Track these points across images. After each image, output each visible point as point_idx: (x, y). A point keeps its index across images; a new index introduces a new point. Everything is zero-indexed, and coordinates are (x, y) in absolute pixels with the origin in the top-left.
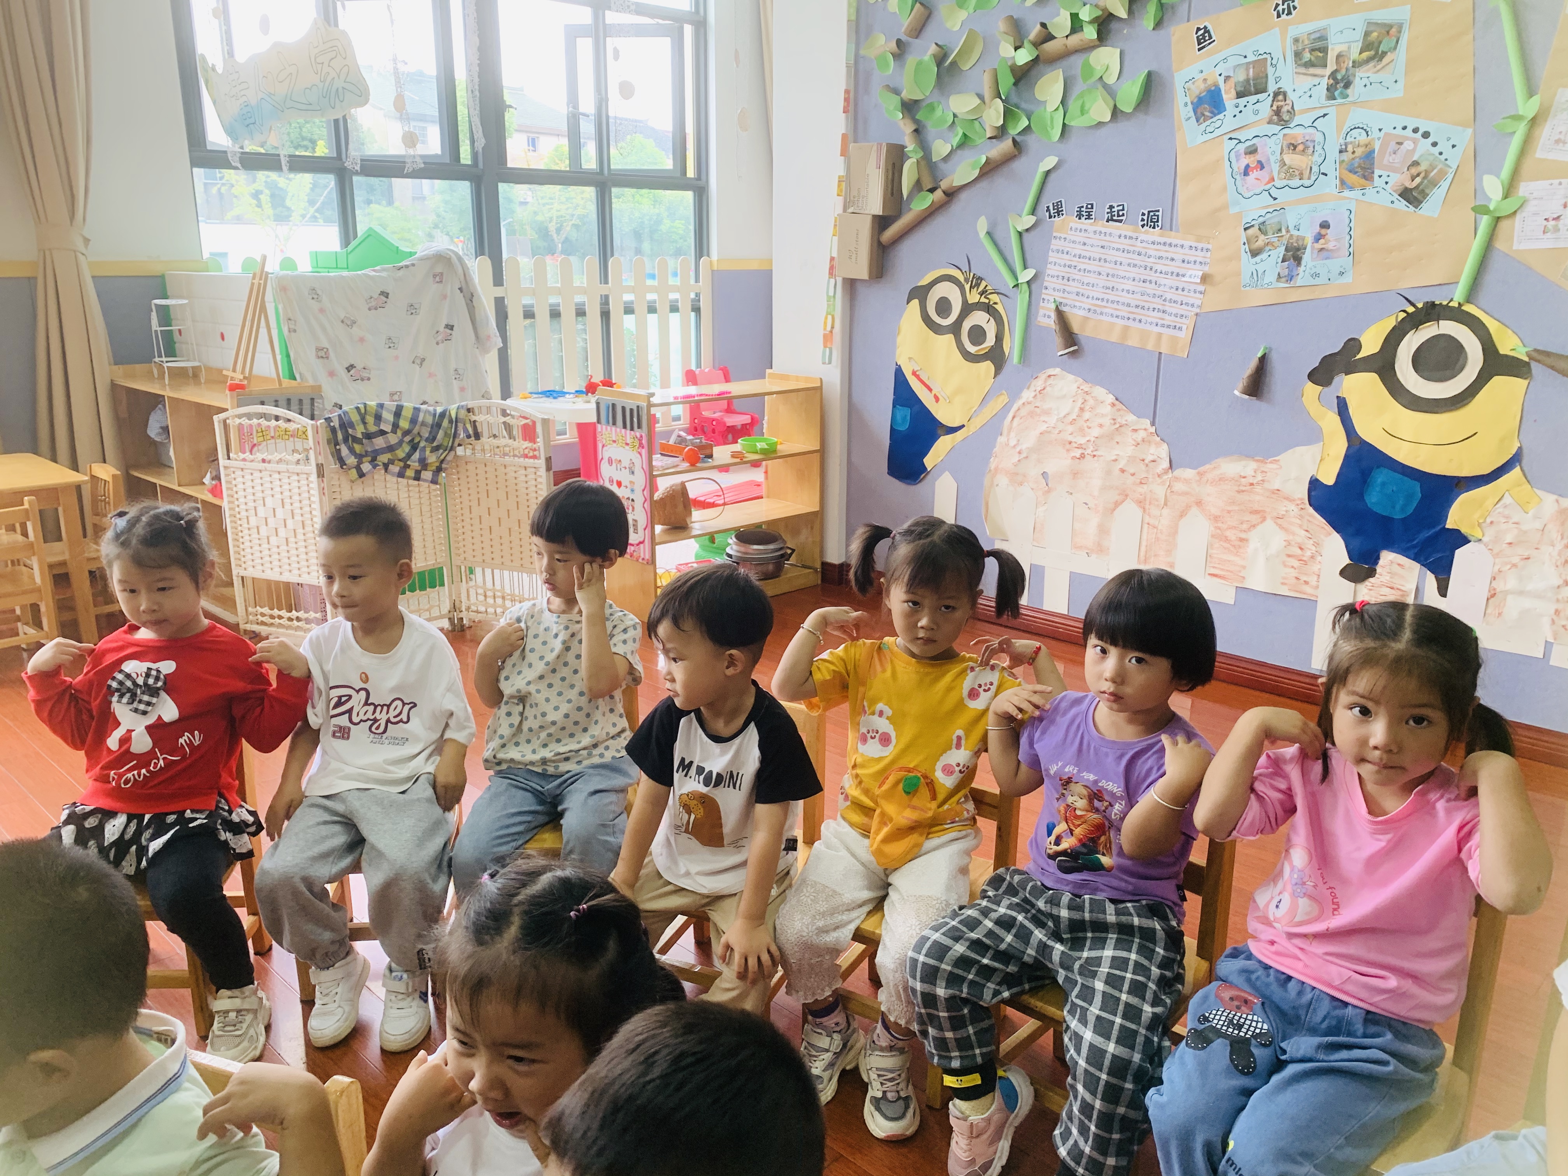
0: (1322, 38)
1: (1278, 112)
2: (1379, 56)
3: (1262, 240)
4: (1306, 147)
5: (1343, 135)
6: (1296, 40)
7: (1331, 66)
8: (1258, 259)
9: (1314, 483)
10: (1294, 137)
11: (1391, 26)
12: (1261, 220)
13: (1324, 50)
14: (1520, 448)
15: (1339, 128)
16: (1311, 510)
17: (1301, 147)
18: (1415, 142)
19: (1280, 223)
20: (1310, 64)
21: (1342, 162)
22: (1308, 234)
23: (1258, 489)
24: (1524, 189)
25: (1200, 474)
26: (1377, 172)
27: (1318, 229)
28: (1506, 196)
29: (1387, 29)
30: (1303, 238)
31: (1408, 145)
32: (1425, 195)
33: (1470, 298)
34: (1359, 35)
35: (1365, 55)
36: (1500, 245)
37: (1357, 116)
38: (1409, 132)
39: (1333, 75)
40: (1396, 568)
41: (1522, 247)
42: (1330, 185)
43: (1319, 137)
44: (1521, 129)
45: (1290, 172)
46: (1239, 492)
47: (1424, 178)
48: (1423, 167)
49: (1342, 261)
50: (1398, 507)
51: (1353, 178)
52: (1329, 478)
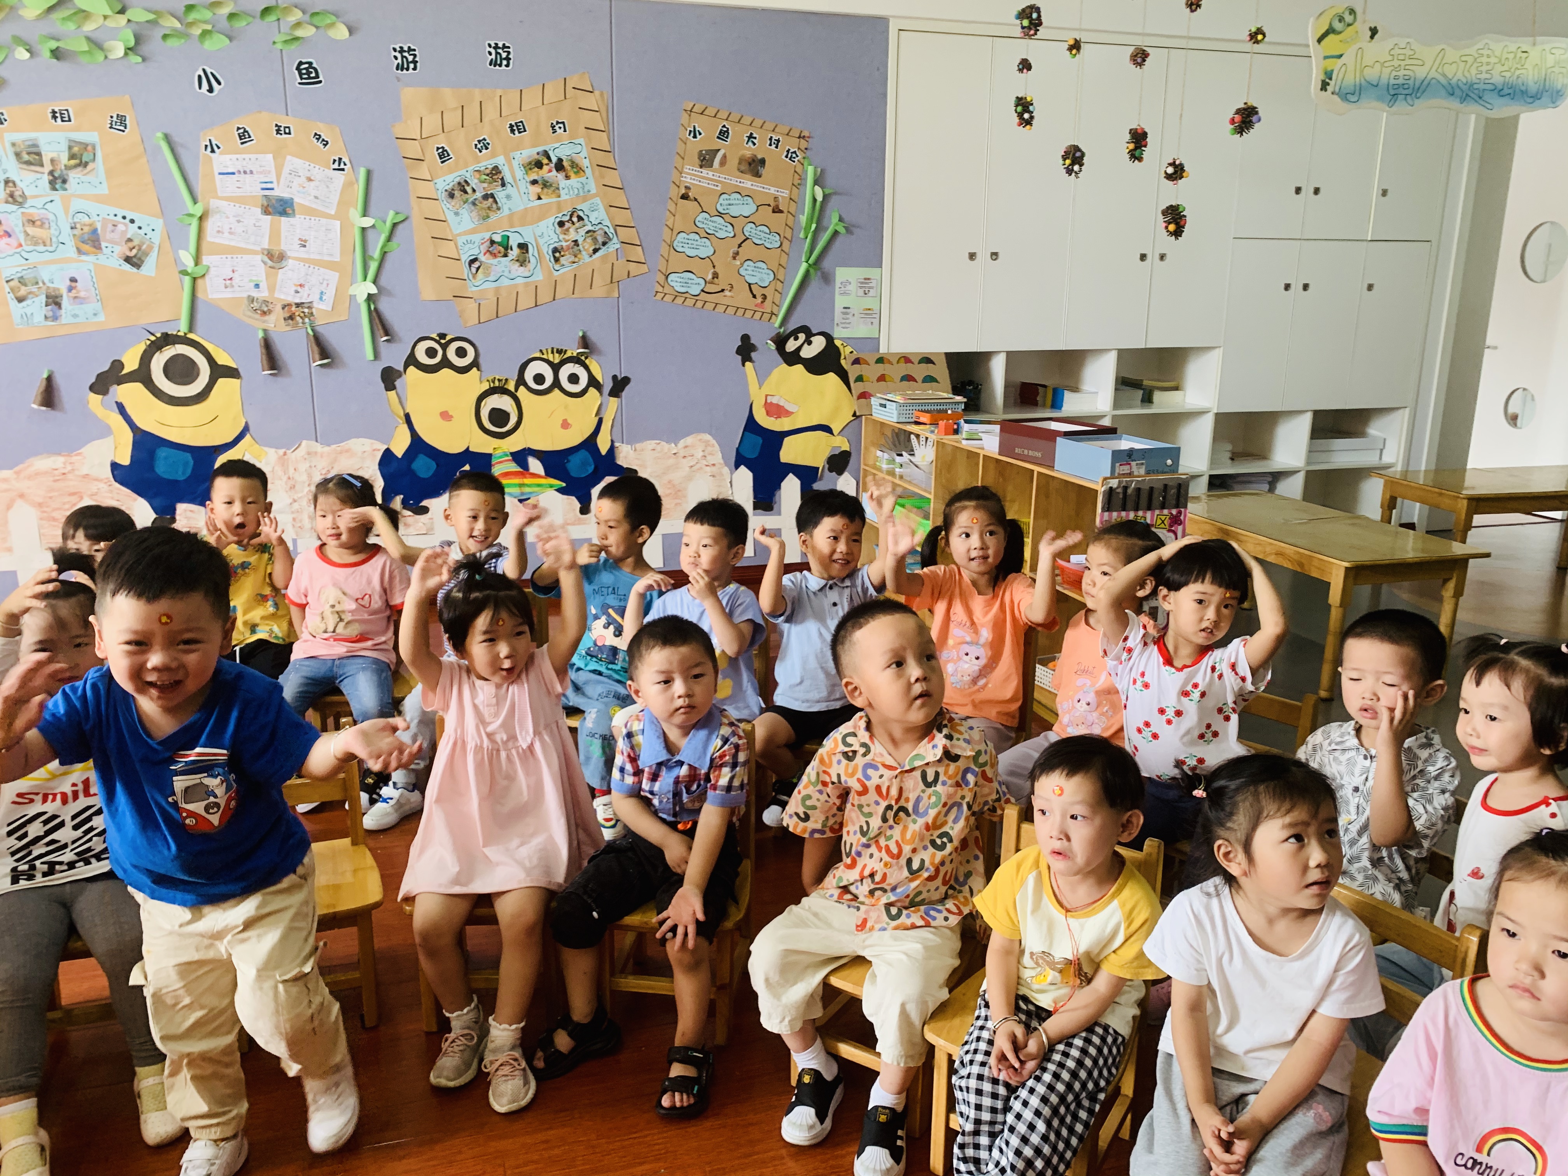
0: (35, 146)
1: (12, 195)
2: (86, 165)
3: (23, 291)
4: (43, 224)
5: (70, 217)
6: (14, 145)
7: (48, 167)
8: (24, 304)
9: (115, 466)
10: (31, 215)
11: (87, 145)
12: (19, 275)
13: (39, 154)
14: (247, 424)
15: (66, 212)
16: (117, 485)
17: (38, 223)
18: (125, 225)
19: (35, 278)
20: (28, 163)
21: (74, 235)
22: (62, 286)
23: (70, 476)
24: (206, 260)
25: (17, 473)
26: (103, 245)
27: (68, 283)
28: (196, 264)
29: (85, 146)
30: (58, 289)
31: (121, 227)
32: (143, 262)
33: (191, 329)
34: (64, 147)
35: (73, 162)
36: (200, 295)
37: (77, 204)
38: (119, 218)
39: (51, 173)
40: (189, 514)
41: (215, 296)
42: (70, 250)
43: (51, 217)
44: (195, 223)
45: (35, 241)
46: (55, 481)
47: (139, 250)
48: (136, 242)
49: (93, 306)
50: (180, 473)
51: (86, 247)
52: (125, 460)
